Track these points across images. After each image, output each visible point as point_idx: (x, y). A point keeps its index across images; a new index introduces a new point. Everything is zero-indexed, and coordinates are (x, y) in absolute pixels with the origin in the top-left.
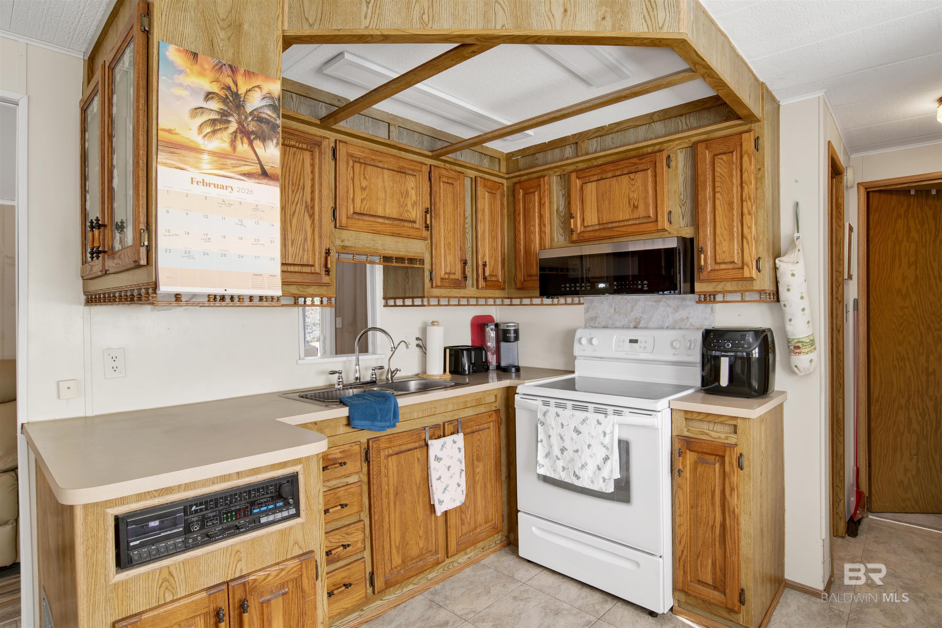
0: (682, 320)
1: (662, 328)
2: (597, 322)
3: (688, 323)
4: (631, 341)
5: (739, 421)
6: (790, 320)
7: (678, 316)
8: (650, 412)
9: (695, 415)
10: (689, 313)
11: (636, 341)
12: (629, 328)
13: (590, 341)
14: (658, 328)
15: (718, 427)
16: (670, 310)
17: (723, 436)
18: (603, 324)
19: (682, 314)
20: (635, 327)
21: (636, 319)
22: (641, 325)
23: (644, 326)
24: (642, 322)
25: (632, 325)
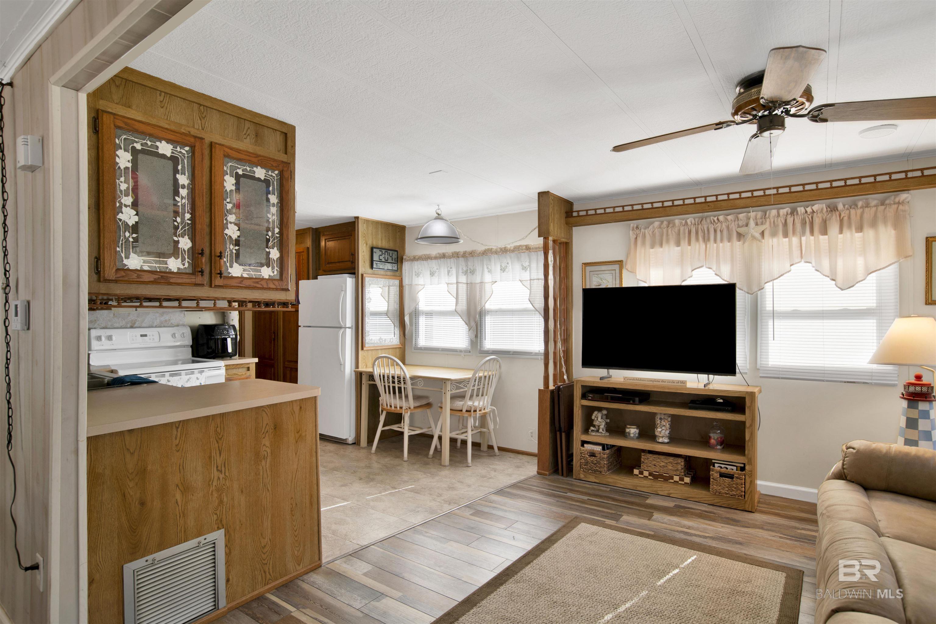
0: (166, 321)
1: (152, 327)
2: (96, 324)
3: (170, 323)
4: (142, 336)
5: (250, 364)
6: (233, 320)
7: (163, 319)
8: (218, 368)
9: (231, 366)
10: (171, 317)
11: (146, 336)
12: (126, 328)
13: (110, 338)
14: (149, 327)
15: (240, 370)
16: (158, 315)
17: (244, 373)
18: (103, 326)
19: (166, 317)
20: (132, 327)
21: (132, 321)
22: (136, 325)
23: (139, 325)
24: (137, 323)
25: (129, 326)
